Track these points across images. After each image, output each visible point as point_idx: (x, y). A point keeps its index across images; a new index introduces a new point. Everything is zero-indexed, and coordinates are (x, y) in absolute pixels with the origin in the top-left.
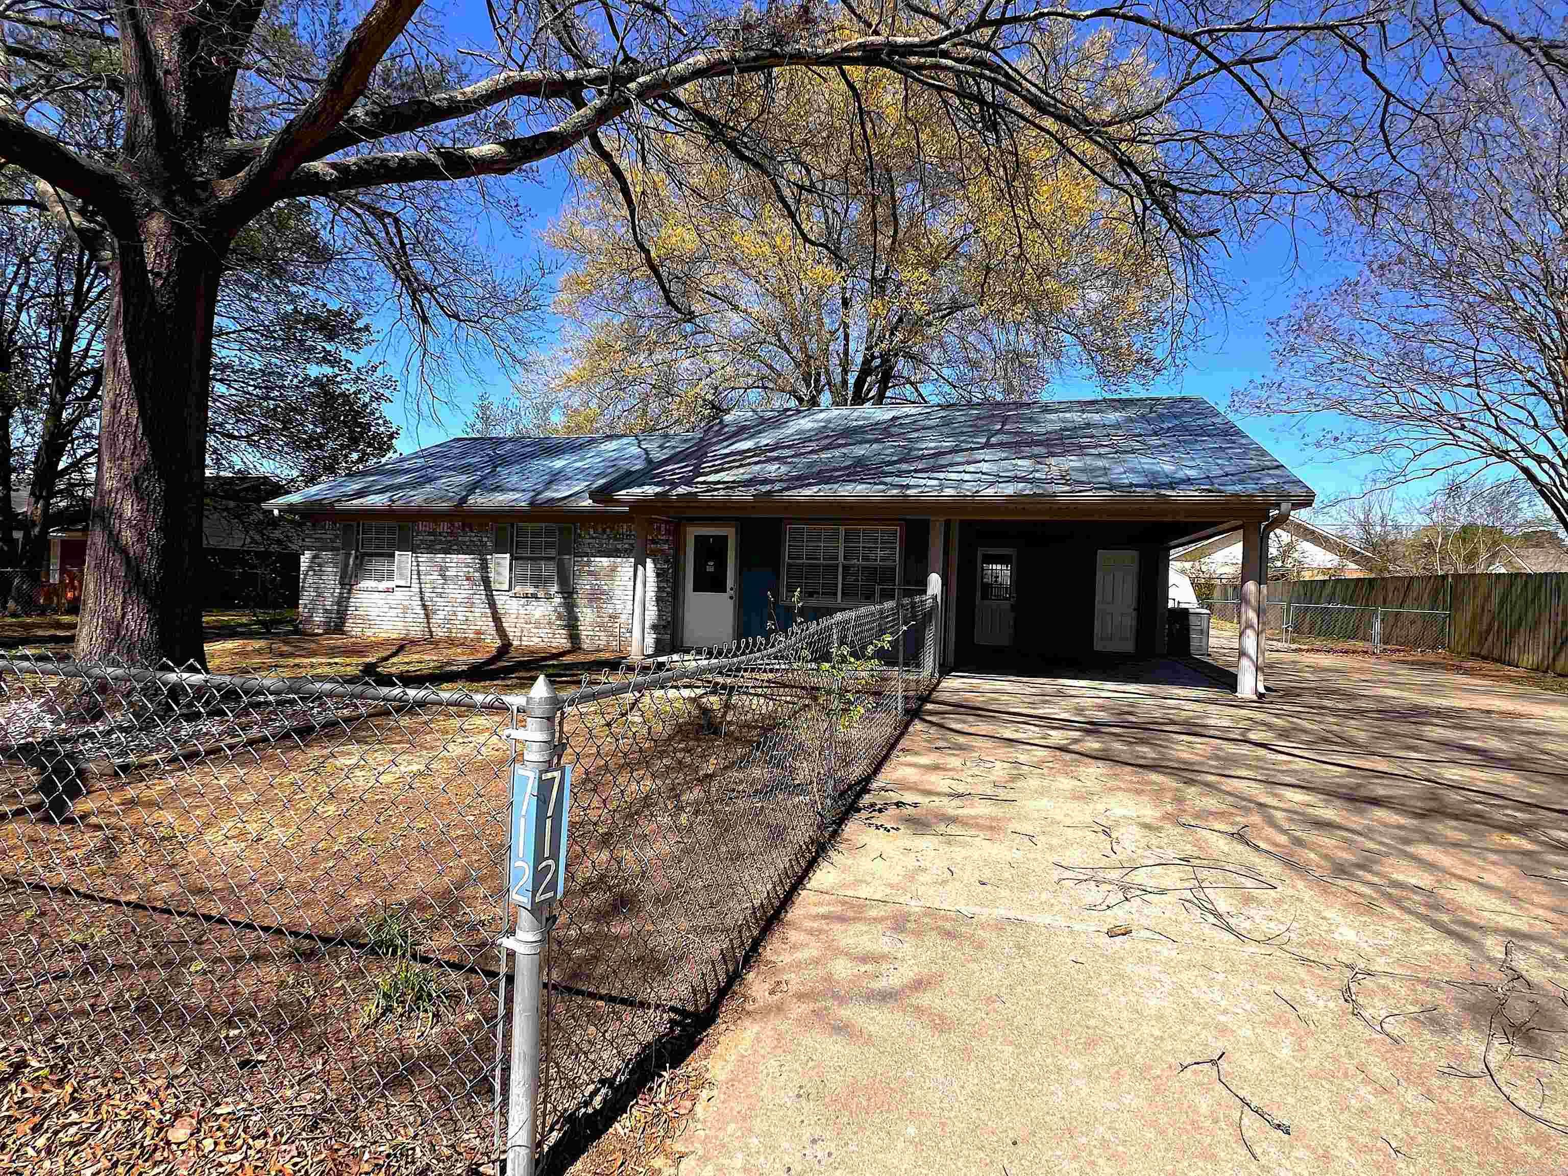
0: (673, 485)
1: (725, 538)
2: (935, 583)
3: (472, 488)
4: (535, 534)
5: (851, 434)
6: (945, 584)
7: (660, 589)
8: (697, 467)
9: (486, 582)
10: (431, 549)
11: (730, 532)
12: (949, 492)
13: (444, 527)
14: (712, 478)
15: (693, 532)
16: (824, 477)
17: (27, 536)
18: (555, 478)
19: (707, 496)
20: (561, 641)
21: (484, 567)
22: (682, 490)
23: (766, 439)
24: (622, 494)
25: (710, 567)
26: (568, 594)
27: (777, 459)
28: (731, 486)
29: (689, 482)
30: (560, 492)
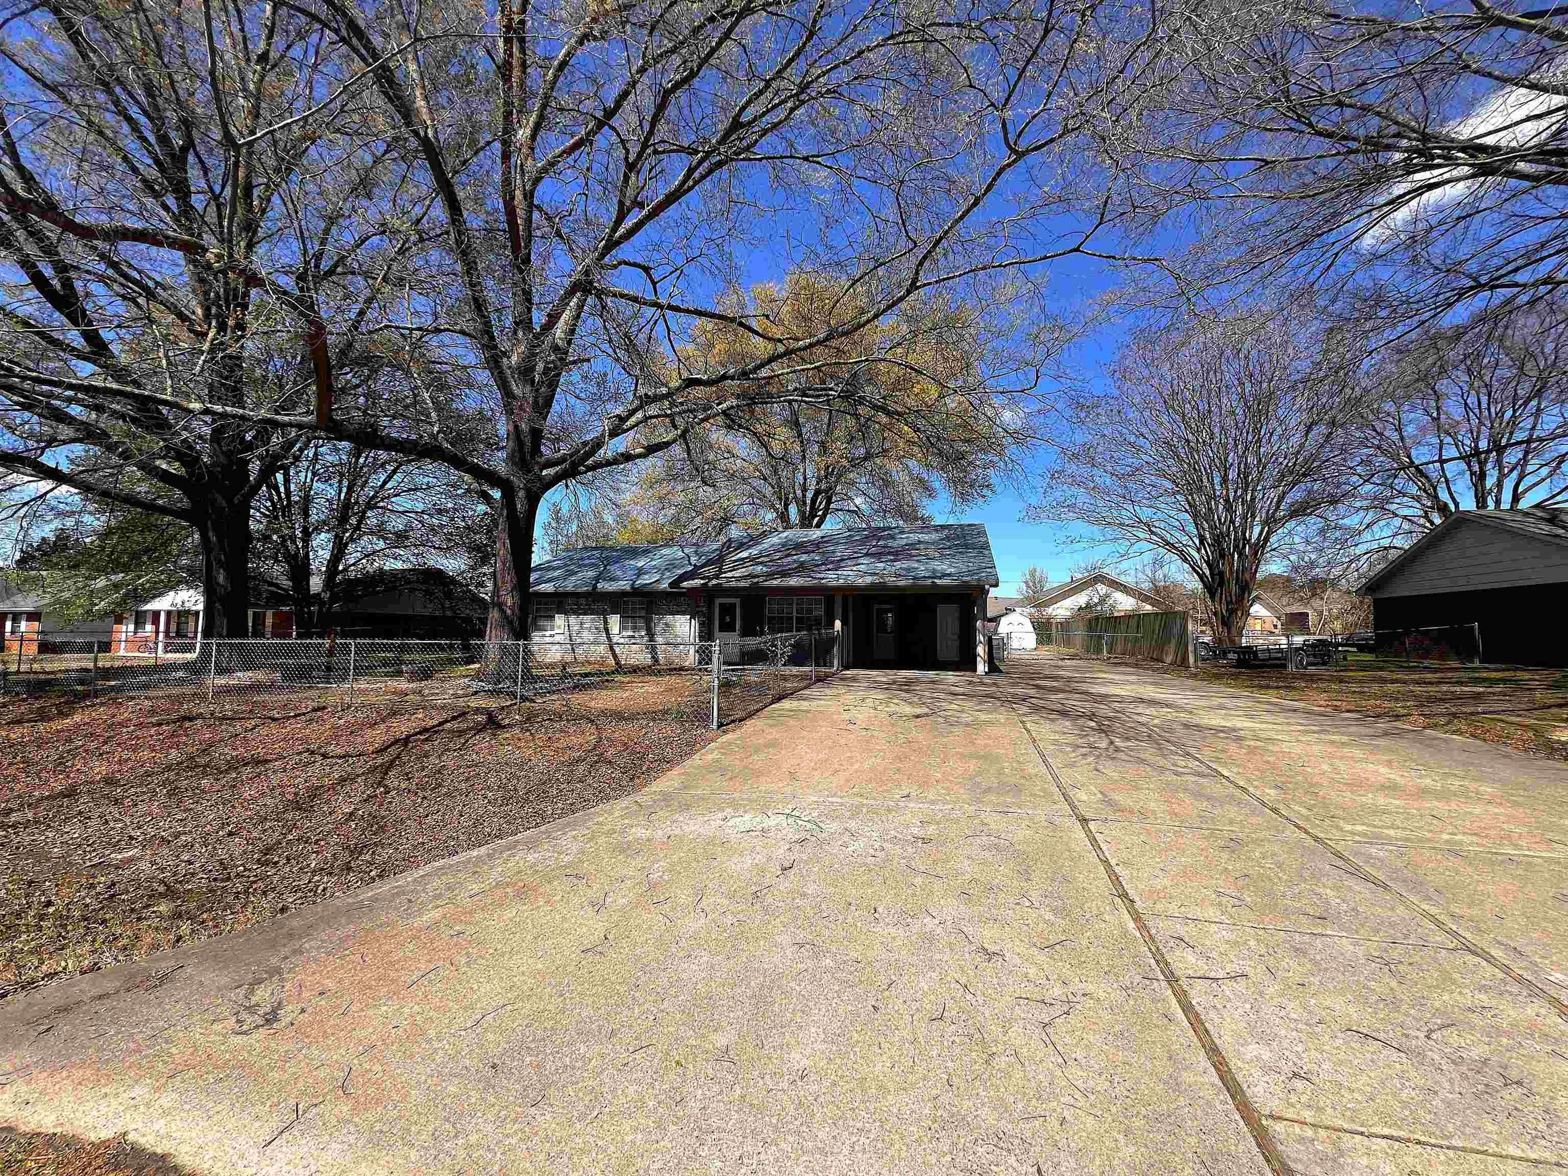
0: (710, 579)
1: (735, 604)
2: (838, 624)
3: (597, 579)
4: (633, 603)
5: (799, 547)
6: (843, 624)
7: (701, 632)
8: (721, 568)
9: (607, 630)
10: (576, 613)
11: (737, 601)
12: (841, 581)
13: (583, 601)
14: (729, 575)
15: (718, 601)
16: (784, 574)
17: (320, 610)
18: (640, 572)
19: (727, 585)
20: (649, 662)
21: (606, 622)
22: (714, 582)
23: (754, 551)
24: (685, 584)
25: (728, 619)
26: (651, 635)
27: (761, 563)
28: (739, 579)
29: (717, 577)
30: (646, 580)
